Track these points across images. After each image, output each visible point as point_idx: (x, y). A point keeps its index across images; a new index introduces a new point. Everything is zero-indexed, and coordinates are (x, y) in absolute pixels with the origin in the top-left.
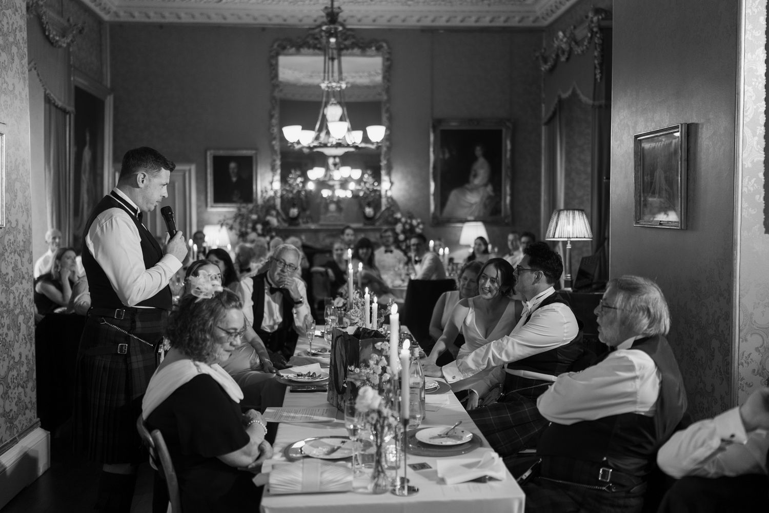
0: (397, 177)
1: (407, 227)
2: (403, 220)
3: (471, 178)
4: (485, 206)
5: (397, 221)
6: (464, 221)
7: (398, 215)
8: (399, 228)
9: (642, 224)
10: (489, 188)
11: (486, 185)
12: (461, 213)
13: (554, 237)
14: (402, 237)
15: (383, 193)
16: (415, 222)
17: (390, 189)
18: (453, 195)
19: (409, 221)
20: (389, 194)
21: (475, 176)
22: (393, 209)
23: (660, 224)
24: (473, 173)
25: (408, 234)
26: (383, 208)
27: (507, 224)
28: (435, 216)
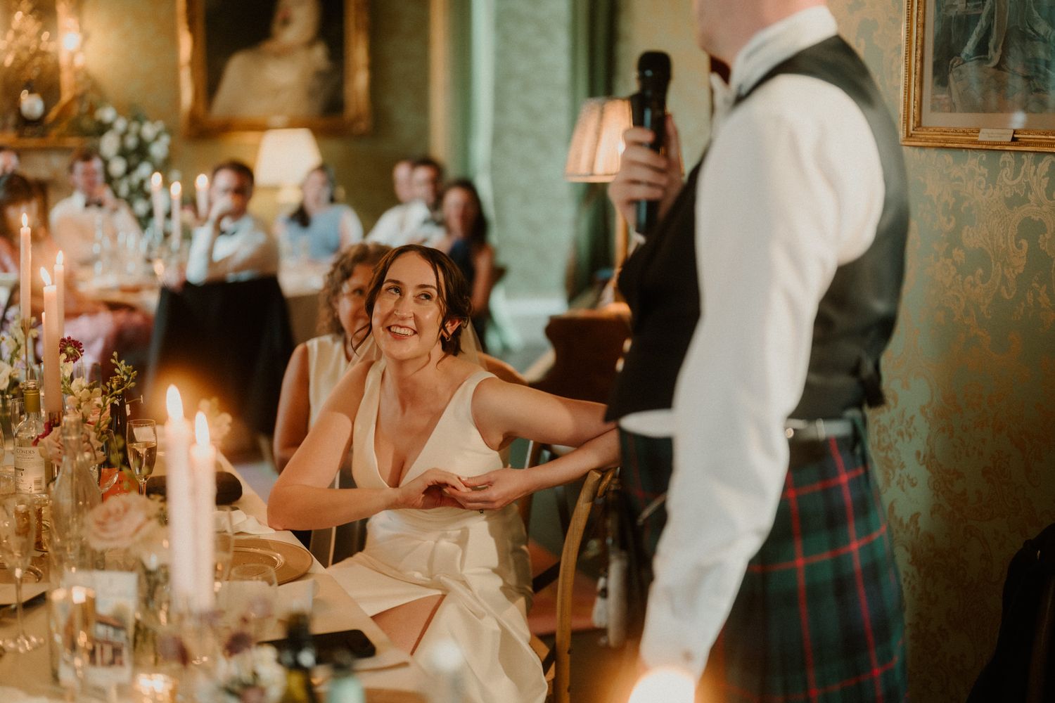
0: (96, 21)
1: (131, 142)
2: (120, 125)
3: (276, 27)
4: (311, 94)
5: (103, 128)
6: (261, 127)
7: (107, 114)
8: (109, 144)
9: (927, 140)
10: (319, 54)
11: (310, 44)
12: (253, 109)
13: (592, 174)
14: (118, 167)
15: (64, 59)
16: (148, 131)
17: (82, 47)
18: (237, 68)
19: (134, 127)
20: (79, 61)
21: (286, 22)
22: (92, 96)
23: (1014, 139)
24: (279, 17)
25: (134, 160)
26: (66, 96)
27: (361, 136)
28: (194, 119)
